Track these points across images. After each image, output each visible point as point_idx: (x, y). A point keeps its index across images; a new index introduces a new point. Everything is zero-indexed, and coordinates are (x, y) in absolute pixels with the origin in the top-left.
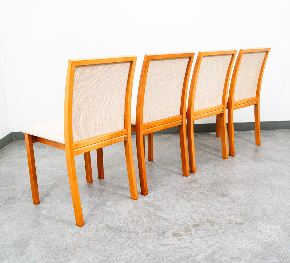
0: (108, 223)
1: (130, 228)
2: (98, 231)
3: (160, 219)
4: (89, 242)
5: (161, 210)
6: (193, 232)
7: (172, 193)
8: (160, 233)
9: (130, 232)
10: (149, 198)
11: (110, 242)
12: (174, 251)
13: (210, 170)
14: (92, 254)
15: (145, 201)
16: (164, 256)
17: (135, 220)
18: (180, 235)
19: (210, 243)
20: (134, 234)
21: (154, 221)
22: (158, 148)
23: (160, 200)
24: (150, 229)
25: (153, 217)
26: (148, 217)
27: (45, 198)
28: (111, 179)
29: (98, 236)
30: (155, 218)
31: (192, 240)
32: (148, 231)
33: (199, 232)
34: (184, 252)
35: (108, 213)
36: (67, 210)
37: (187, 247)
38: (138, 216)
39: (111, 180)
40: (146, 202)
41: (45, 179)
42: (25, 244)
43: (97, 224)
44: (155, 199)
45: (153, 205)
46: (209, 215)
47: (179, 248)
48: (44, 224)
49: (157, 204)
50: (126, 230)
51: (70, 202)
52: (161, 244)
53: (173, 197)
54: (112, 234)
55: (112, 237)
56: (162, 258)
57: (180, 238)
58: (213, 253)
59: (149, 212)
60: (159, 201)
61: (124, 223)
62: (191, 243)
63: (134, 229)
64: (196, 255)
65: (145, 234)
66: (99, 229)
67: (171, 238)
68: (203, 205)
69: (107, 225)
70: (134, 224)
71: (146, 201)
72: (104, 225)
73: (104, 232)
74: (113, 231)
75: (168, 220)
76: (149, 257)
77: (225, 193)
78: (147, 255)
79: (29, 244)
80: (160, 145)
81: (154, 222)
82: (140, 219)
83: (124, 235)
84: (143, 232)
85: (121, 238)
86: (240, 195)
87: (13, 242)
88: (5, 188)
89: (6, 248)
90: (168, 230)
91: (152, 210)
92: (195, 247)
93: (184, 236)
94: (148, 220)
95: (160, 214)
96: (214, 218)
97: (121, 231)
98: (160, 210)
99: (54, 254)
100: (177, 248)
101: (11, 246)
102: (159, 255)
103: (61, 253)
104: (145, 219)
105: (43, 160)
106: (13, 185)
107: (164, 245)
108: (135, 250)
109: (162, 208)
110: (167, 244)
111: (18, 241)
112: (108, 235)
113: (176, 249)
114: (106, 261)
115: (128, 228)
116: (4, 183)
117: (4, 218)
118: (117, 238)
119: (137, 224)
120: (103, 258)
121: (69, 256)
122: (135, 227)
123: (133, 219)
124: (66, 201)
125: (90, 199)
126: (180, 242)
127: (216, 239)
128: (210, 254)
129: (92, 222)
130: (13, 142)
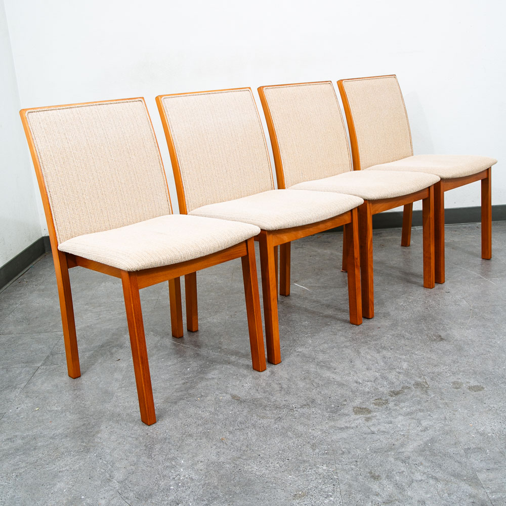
0: (236, 392)
1: (276, 401)
2: (220, 407)
3: (329, 383)
4: (206, 426)
5: (329, 368)
6: (391, 405)
7: (346, 337)
8: (332, 408)
9: (277, 407)
10: (306, 348)
11: (243, 425)
12: (360, 439)
13: (410, 295)
14: (214, 447)
15: (298, 352)
16: (344, 448)
17: (285, 386)
18: (369, 412)
19: (425, 423)
20: (284, 410)
21: (319, 387)
22: (311, 257)
23: (324, 350)
24: (313, 401)
25: (316, 380)
26: (308, 381)
27: (116, 351)
28: (231, 316)
29: (221, 416)
30: (320, 382)
31: (390, 419)
32: (310, 404)
33: (402, 404)
34: (379, 439)
35: (234, 375)
36: (158, 372)
37: (383, 432)
38: (289, 380)
39: (233, 316)
40: (301, 354)
41: (113, 318)
42: (91, 432)
43: (217, 395)
44: (316, 349)
45: (314, 359)
46: (418, 375)
47: (369, 434)
48: (120, 396)
49: (321, 357)
50: (269, 403)
51: (163, 358)
52: (335, 427)
53: (348, 344)
54: (246, 411)
55: (246, 416)
56: (341, 452)
57: (369, 416)
58: (433, 440)
59: (308, 372)
60: (323, 352)
61: (264, 392)
62: (390, 425)
63: (284, 402)
64: (402, 445)
65: (305, 410)
66: (221, 404)
67: (353, 416)
68: (404, 357)
69: (234, 397)
70: (283, 392)
71: (300, 352)
72: (228, 397)
73: (231, 408)
74: (247, 406)
75: (344, 384)
76: (317, 450)
77: (443, 334)
78: (313, 447)
79: (98, 432)
80: (315, 253)
81: (318, 390)
82: (293, 383)
83: (268, 412)
84: (302, 407)
85: (263, 417)
86: (470, 338)
87: (68, 429)
88: (42, 336)
89: (58, 440)
90: (345, 403)
91: (312, 367)
92: (398, 431)
93: (375, 412)
94: (308, 386)
95: (327, 374)
96: (428, 379)
97: (261, 405)
98: (327, 367)
99: (144, 448)
100: (365, 434)
101: (67, 436)
102: (334, 446)
103: (158, 447)
104: (301, 384)
105: (103, 284)
106: (55, 330)
107: (341, 429)
108: (291, 438)
109: (331, 364)
110: (347, 428)
111: (77, 428)
112: (238, 413)
113: (365, 436)
114: (240, 458)
115: (273, 400)
116: (39, 326)
117: (48, 389)
118: (255, 418)
119: (288, 393)
120: (234, 454)
121: (172, 451)
122: (286, 399)
123: (280, 384)
124: (156, 356)
125: (199, 352)
126: (370, 423)
127: (435, 417)
128: (426, 444)
129: (207, 391)
130: (45, 254)
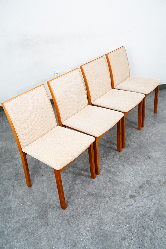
0: (89, 190)
3: (118, 183)
4: (84, 208)
6: (141, 193)
7: (118, 159)
8: (122, 196)
9: (105, 197)
10: (106, 165)
11: (96, 207)
12: (135, 211)
13: (134, 134)
14: (90, 218)
16: (131, 215)
17: (104, 186)
18: (135, 197)
19: (154, 201)
20: (107, 198)
21: (115, 185)
23: (112, 166)
26: (111, 182)
27: (40, 171)
29: (87, 203)
30: (115, 183)
31: (142, 200)
32: (115, 194)
33: (144, 192)
34: (141, 210)
35: (86, 181)
37: (142, 206)
38: (105, 182)
40: (105, 169)
42: (45, 215)
43: (83, 192)
44: (109, 165)
45: (110, 171)
46: (146, 177)
47: (137, 208)
48: (49, 195)
49: (112, 170)
50: (102, 195)
52: (126, 205)
53: (119, 162)
54: (95, 200)
55: (96, 202)
56: (131, 217)
57: (135, 199)
58: (158, 209)
59: (110, 178)
61: (98, 190)
62: (143, 203)
63: (106, 194)
64: (149, 212)
65: (114, 197)
66: (86, 197)
67: (130, 200)
68: (139, 168)
69: (89, 193)
70: (104, 189)
71: (105, 167)
72: (87, 193)
73: (89, 198)
74: (94, 197)
75: (123, 184)
76: (123, 217)
77: (149, 155)
78: (121, 215)
79: (48, 215)
81: (116, 187)
82: (107, 184)
83: (102, 200)
84: (112, 196)
85: (101, 202)
86: (159, 157)
88: (9, 164)
90: (126, 193)
91: (111, 175)
92: (146, 206)
93: (137, 197)
94: (112, 185)
95: (117, 178)
96: (150, 179)
97: (99, 196)
98: (115, 175)
99: (66, 221)
100: (136, 208)
102: (128, 215)
103: (71, 220)
104: (109, 184)
106: (13, 160)
107: (128, 206)
108: (113, 212)
109: (117, 173)
110: (130, 205)
112: (92, 201)
113: (136, 209)
114: (99, 223)
115: (102, 193)
118: (99, 203)
119: (106, 189)
120: (97, 221)
121: (76, 222)
122: (106, 192)
123: (102, 185)
126: (136, 203)
127: (156, 198)
128: (156, 211)
129: (79, 191)
